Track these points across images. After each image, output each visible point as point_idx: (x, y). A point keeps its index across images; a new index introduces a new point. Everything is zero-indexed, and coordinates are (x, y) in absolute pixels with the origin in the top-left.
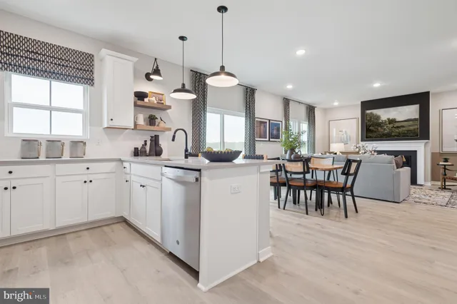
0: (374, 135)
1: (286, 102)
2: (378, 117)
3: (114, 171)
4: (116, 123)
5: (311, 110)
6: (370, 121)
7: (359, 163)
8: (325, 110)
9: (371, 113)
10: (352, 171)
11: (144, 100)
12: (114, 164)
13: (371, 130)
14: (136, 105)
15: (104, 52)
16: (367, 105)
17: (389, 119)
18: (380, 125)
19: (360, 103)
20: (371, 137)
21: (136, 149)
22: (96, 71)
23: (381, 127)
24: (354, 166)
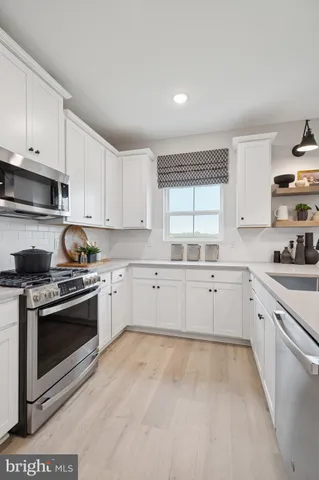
3: (240, 281)
4: (248, 222)
11: (288, 186)
12: (240, 273)
14: (274, 195)
15: (235, 140)
21: (277, 254)
22: (230, 166)
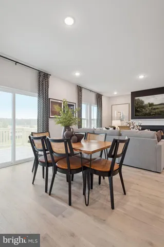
0: (140, 114)
1: (80, 89)
2: (142, 102)
5: (99, 97)
6: (137, 104)
7: (127, 142)
8: (109, 98)
9: (138, 99)
10: (120, 151)
13: (138, 111)
16: (135, 94)
17: (149, 103)
18: (144, 107)
19: (130, 93)
20: (138, 116)
23: (144, 108)
24: (121, 146)
